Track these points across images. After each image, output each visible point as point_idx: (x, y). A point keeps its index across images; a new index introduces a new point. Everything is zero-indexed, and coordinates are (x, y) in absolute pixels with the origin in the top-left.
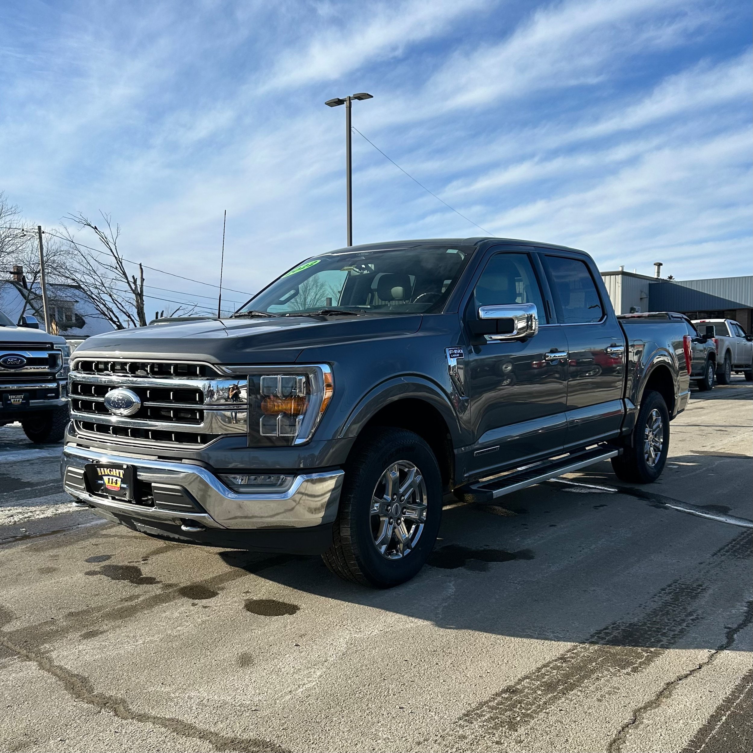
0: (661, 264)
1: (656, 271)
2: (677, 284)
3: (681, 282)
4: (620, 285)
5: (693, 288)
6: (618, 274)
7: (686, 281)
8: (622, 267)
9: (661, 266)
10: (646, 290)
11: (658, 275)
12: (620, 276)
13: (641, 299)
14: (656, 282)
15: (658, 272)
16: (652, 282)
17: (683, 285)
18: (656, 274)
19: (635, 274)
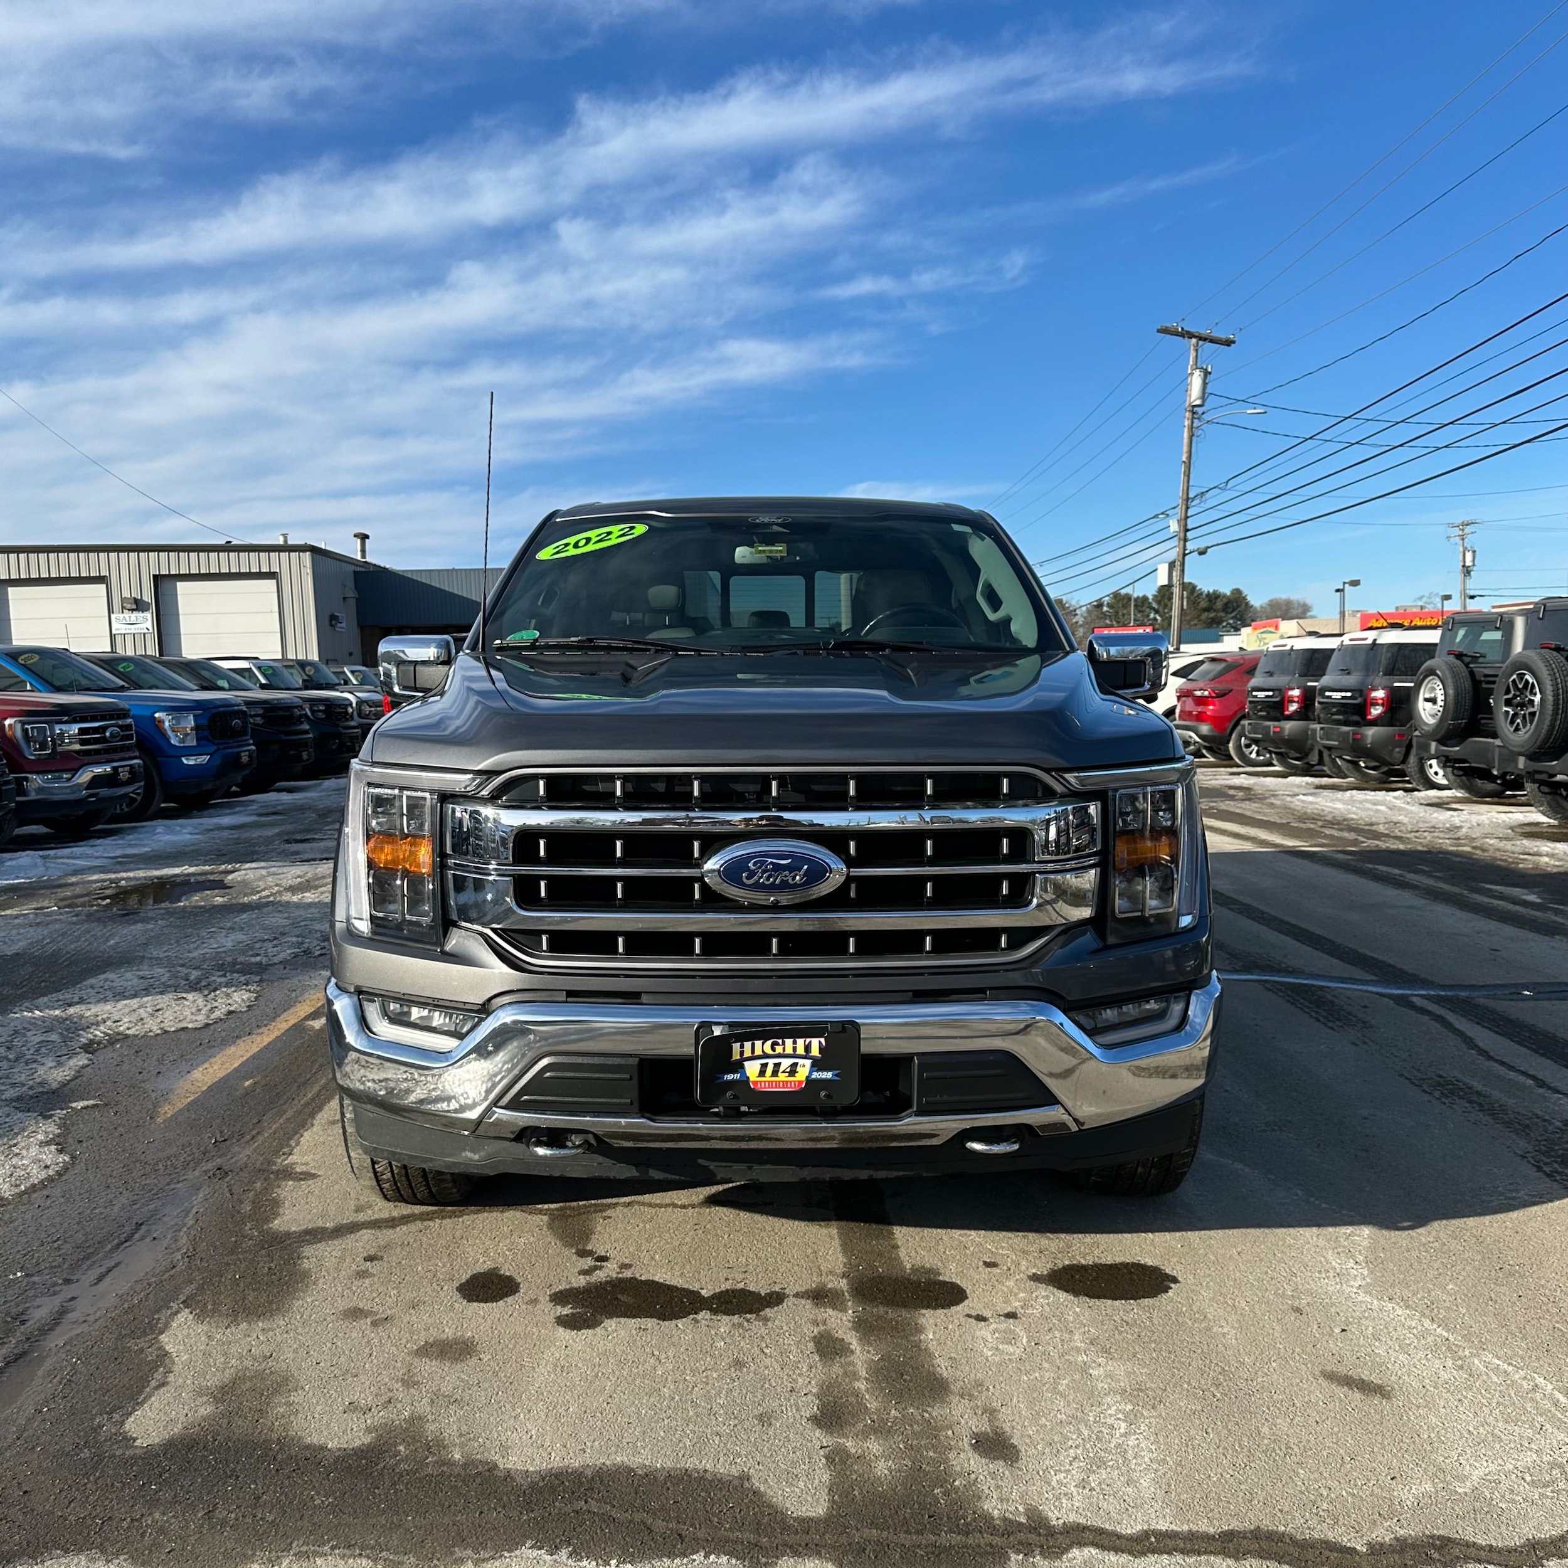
0: (367, 537)
1: (359, 548)
2: (405, 574)
3: (412, 571)
4: (309, 571)
5: (433, 584)
6: (304, 551)
7: (421, 571)
8: (285, 536)
9: (367, 540)
10: (350, 582)
11: (364, 556)
12: (308, 553)
13: (345, 599)
14: (363, 570)
15: (363, 551)
16: (359, 569)
17: (415, 578)
18: (359, 554)
19: (325, 550)
